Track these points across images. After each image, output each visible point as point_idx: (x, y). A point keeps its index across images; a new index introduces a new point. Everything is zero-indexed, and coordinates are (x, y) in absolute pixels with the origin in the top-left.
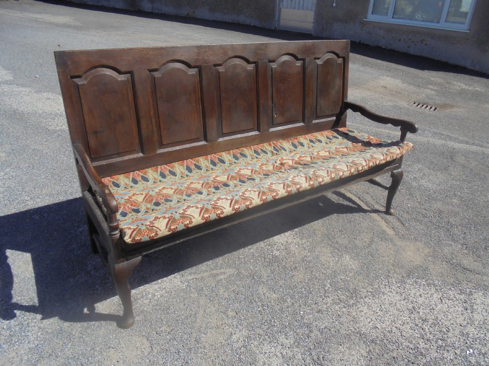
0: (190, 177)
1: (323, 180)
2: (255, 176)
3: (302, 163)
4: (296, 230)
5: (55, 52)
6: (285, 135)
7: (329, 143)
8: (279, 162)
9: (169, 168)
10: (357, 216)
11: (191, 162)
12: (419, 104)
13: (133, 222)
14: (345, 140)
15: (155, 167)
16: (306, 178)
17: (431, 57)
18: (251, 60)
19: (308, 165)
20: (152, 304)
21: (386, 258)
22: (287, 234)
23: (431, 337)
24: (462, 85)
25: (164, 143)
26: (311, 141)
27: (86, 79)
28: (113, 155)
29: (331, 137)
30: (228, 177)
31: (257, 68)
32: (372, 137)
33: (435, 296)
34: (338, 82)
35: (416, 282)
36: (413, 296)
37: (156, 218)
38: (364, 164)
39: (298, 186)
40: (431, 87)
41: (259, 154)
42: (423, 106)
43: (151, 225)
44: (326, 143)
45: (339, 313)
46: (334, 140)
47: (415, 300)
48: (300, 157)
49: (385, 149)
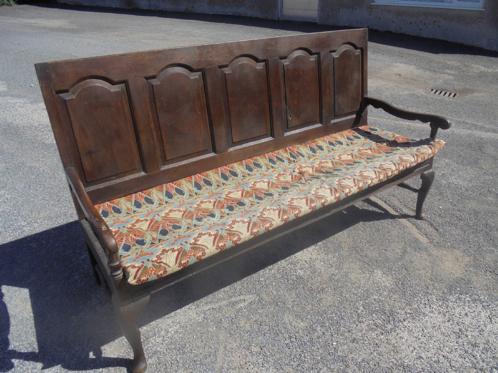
0: (199, 194)
1: (350, 191)
2: (272, 191)
3: (324, 171)
4: (320, 243)
5: (35, 65)
6: (301, 139)
7: (350, 144)
8: (297, 171)
9: (175, 186)
10: (385, 223)
11: (199, 177)
12: (437, 91)
13: (137, 258)
14: (368, 140)
15: (160, 186)
16: (331, 190)
17: (445, 39)
18: (260, 58)
19: (330, 173)
20: (166, 342)
21: (422, 272)
22: (310, 249)
23: (485, 365)
24: (480, 67)
25: (168, 158)
26: (331, 143)
27: (73, 93)
28: (111, 176)
29: (352, 137)
30: (243, 192)
31: (267, 66)
32: (397, 135)
33: (483, 314)
34: (357, 76)
35: (460, 299)
36: (458, 316)
37: (164, 251)
38: (394, 168)
39: (323, 201)
40: (448, 71)
41: (274, 163)
42: (441, 93)
43: (159, 261)
44: (348, 145)
45: (377, 341)
46: (356, 141)
47: (460, 320)
48: (321, 162)
49: (415, 149)
